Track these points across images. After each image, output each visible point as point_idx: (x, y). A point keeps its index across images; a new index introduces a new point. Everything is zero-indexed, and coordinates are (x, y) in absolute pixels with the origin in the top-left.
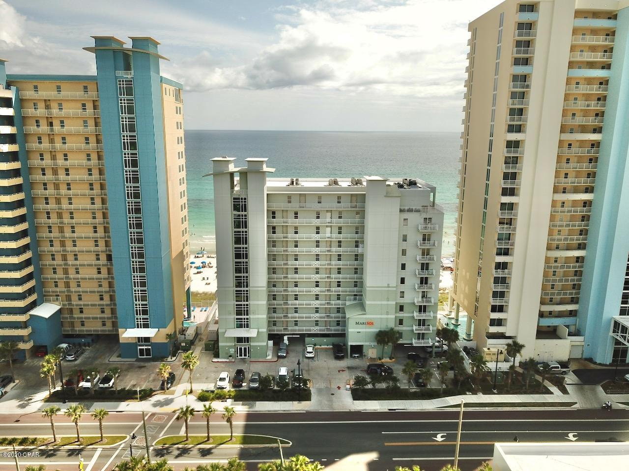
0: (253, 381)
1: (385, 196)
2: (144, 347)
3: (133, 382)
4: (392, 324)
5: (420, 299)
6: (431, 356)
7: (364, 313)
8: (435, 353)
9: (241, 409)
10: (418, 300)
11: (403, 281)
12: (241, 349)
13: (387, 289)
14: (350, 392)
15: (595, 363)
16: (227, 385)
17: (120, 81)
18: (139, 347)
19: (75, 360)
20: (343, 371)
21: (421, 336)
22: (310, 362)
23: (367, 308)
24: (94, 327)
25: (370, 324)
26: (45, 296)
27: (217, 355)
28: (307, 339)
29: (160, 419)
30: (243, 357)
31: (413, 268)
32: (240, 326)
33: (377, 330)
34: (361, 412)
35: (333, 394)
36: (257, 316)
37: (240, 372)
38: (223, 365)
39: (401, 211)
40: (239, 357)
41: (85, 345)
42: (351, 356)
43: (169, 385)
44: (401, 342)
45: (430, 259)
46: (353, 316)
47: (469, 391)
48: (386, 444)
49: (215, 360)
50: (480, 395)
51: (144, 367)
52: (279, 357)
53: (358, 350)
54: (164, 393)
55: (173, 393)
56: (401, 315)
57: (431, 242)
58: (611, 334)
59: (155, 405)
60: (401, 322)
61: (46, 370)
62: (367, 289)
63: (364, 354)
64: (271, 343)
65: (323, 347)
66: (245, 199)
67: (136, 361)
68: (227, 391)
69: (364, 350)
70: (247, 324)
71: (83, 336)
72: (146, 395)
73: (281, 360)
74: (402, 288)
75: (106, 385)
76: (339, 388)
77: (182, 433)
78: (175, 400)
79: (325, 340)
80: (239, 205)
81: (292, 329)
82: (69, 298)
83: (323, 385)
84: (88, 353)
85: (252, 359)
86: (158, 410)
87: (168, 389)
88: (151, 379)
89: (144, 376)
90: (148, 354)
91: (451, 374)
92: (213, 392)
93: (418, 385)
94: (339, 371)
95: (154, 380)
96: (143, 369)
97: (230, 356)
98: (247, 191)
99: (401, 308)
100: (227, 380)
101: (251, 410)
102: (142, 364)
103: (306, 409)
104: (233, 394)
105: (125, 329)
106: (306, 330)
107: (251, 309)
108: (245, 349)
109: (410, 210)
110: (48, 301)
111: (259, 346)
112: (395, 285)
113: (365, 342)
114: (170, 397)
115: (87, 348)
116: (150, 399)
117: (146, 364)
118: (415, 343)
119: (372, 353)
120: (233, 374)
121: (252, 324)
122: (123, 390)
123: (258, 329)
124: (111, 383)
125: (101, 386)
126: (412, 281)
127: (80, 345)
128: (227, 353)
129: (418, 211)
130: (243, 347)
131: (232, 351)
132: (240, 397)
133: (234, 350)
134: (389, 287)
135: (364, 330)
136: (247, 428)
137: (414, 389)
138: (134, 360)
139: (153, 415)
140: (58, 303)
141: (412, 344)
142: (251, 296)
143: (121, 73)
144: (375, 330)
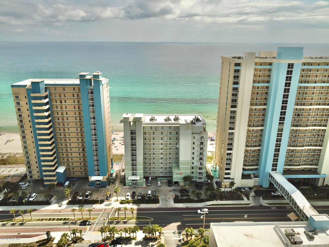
0: (139, 196)
1: (186, 129)
2: (98, 183)
3: (96, 197)
4: (189, 174)
5: (200, 165)
6: (204, 185)
7: (179, 170)
8: (206, 183)
9: (135, 207)
11: (193, 158)
12: (134, 183)
13: (187, 161)
14: (173, 200)
15: (263, 188)
16: (130, 198)
17: (88, 89)
18: (96, 183)
19: (73, 187)
20: (171, 191)
21: (200, 178)
22: (159, 188)
23: (180, 168)
24: (78, 174)
25: (181, 174)
26: (60, 164)
27: (125, 185)
28: (158, 178)
29: (108, 211)
30: (134, 186)
31: (197, 153)
32: (133, 175)
33: (184, 176)
34: (176, 208)
35: (167, 201)
36: (139, 172)
37: (134, 193)
38: (127, 189)
39: (192, 133)
41: (75, 181)
42: (174, 185)
43: (109, 198)
44: (193, 180)
45: (203, 151)
46: (175, 171)
47: (215, 199)
48: (184, 219)
49: (124, 187)
50: (219, 201)
51: (99, 190)
52: (148, 186)
53: (177, 183)
54: (108, 201)
55: (111, 201)
56: (193, 170)
57: (204, 145)
58: (268, 178)
59: (105, 206)
60: (193, 173)
62: (180, 162)
64: (144, 180)
65: (164, 181)
66: (135, 130)
67: (95, 188)
68: (130, 200)
69: (179, 183)
70: (136, 174)
71: (74, 178)
73: (149, 187)
74: (193, 161)
75: (87, 198)
76: (169, 198)
77: (116, 216)
78: (112, 204)
79: (165, 178)
80: (133, 133)
81: (153, 175)
82: (68, 165)
83: (164, 197)
84: (77, 184)
85: (138, 187)
86: (107, 207)
87: (109, 199)
88: (102, 195)
89: (99, 194)
90: (99, 185)
91: (209, 192)
92: (125, 201)
93: (198, 197)
94: (170, 191)
95: (103, 196)
96: (98, 191)
98: (136, 128)
99: (193, 168)
100: (130, 196)
101: (139, 207)
102: (98, 189)
103: (158, 207)
104: (132, 201)
105: (91, 177)
106: (158, 175)
107: (138, 169)
108: (135, 183)
109: (196, 133)
111: (141, 182)
112: (190, 160)
113: (179, 180)
114: (110, 202)
115: (76, 182)
116: (103, 203)
118: (198, 180)
119: (182, 184)
120: (132, 193)
121: (138, 174)
122: (93, 200)
123: (140, 176)
124: (89, 198)
125: (86, 198)
126: (197, 158)
127: (73, 181)
128: (129, 185)
129: (199, 133)
131: (130, 184)
132: (135, 202)
134: (188, 161)
135: (179, 176)
136: (138, 214)
138: (94, 187)
139: (105, 209)
140: (64, 166)
141: (197, 181)
142: (137, 164)
143: (89, 87)
144: (183, 176)
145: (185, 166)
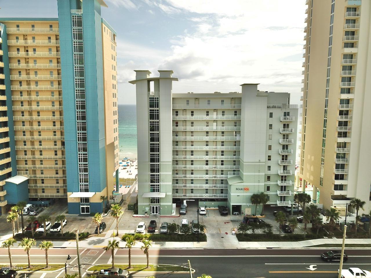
0: (163, 227)
1: (257, 96)
2: (85, 206)
3: (75, 229)
4: (262, 190)
5: (282, 171)
6: (291, 214)
7: (242, 181)
8: (294, 212)
9: (155, 247)
10: (281, 172)
11: (269, 158)
12: (153, 208)
13: (258, 163)
14: (235, 236)
16: (144, 232)
17: (73, 17)
18: (81, 206)
19: (36, 215)
20: (228, 223)
21: (283, 199)
22: (203, 218)
23: (244, 178)
24: (51, 193)
25: (247, 189)
26: (18, 170)
27: (136, 213)
28: (200, 203)
29: (93, 253)
30: (155, 214)
31: (277, 149)
32: (153, 191)
33: (252, 194)
34: (246, 249)
35: (223, 237)
36: (165, 183)
37: (153, 222)
38: (140, 219)
39: (268, 107)
40: (152, 214)
41: (44, 206)
42: (233, 214)
43: (101, 230)
44: (268, 203)
45: (289, 142)
46: (234, 184)
47: (326, 236)
48: (270, 272)
49: (135, 216)
52: (181, 214)
53: (237, 209)
54: (97, 236)
55: (104, 236)
56: (269, 183)
57: (290, 129)
59: (90, 244)
60: (268, 188)
61: (11, 216)
62: (244, 164)
63: (242, 212)
64: (174, 205)
65: (211, 208)
66: (158, 98)
67: (78, 216)
68: (144, 235)
69: (242, 209)
70: (158, 189)
71: (42, 199)
72: (84, 237)
73: (183, 216)
74: (269, 163)
75: (55, 230)
76: (227, 233)
77: (110, 262)
78: (105, 240)
79: (213, 203)
80: (154, 103)
81: (189, 195)
82: (34, 172)
83: (214, 232)
84: (46, 211)
85: (162, 215)
86: (92, 247)
87: (100, 233)
88: (89, 227)
89: (84, 225)
90: (88, 211)
91: (310, 225)
92: (133, 235)
93: (286, 232)
94: (225, 223)
95: (90, 228)
96: (83, 221)
97: (146, 213)
98: (159, 93)
99: (269, 178)
100: (144, 227)
101: (162, 247)
102: (83, 218)
103: (204, 247)
104: (148, 236)
105: (72, 193)
106: (199, 196)
107: (161, 178)
108: (157, 208)
109: (274, 107)
110: (20, 174)
111: (167, 206)
112: (265, 161)
113: (243, 203)
114: (102, 238)
115: (45, 208)
116: (87, 239)
117: (86, 218)
118: (279, 203)
119: (248, 211)
120: (148, 224)
121: (162, 189)
122: (67, 233)
123: (166, 193)
124: (59, 229)
125: (52, 230)
126: (276, 158)
127: (40, 206)
128: (143, 211)
129: (280, 107)
130: (155, 207)
131: (147, 209)
132: (153, 239)
133: (148, 208)
134: (260, 162)
135: (242, 194)
136: (160, 260)
137: (283, 234)
138: (77, 215)
139: (88, 250)
140: (26, 175)
141: (276, 205)
142: (161, 168)
143: (74, 11)
144: (250, 194)
145: (253, 174)
